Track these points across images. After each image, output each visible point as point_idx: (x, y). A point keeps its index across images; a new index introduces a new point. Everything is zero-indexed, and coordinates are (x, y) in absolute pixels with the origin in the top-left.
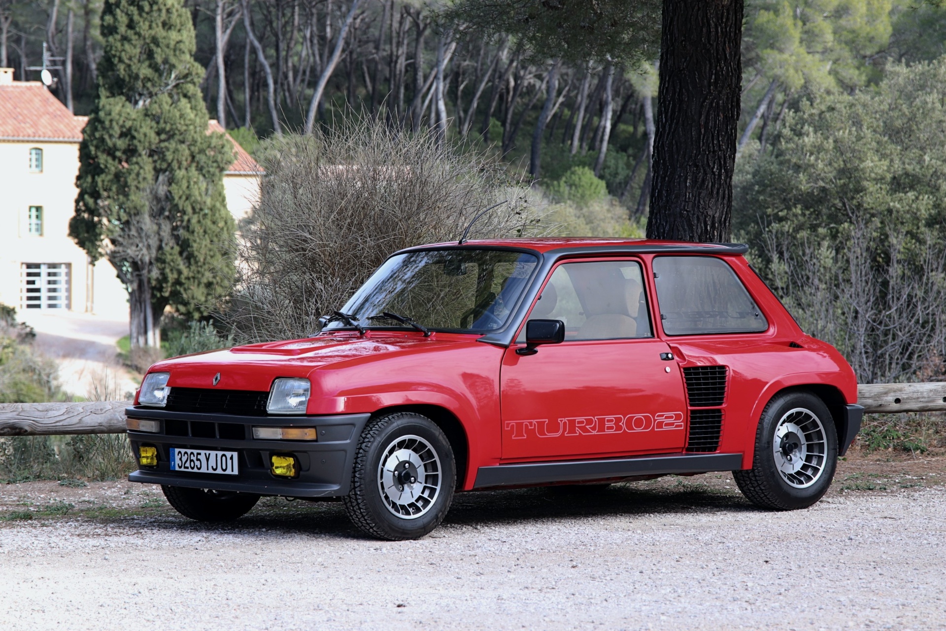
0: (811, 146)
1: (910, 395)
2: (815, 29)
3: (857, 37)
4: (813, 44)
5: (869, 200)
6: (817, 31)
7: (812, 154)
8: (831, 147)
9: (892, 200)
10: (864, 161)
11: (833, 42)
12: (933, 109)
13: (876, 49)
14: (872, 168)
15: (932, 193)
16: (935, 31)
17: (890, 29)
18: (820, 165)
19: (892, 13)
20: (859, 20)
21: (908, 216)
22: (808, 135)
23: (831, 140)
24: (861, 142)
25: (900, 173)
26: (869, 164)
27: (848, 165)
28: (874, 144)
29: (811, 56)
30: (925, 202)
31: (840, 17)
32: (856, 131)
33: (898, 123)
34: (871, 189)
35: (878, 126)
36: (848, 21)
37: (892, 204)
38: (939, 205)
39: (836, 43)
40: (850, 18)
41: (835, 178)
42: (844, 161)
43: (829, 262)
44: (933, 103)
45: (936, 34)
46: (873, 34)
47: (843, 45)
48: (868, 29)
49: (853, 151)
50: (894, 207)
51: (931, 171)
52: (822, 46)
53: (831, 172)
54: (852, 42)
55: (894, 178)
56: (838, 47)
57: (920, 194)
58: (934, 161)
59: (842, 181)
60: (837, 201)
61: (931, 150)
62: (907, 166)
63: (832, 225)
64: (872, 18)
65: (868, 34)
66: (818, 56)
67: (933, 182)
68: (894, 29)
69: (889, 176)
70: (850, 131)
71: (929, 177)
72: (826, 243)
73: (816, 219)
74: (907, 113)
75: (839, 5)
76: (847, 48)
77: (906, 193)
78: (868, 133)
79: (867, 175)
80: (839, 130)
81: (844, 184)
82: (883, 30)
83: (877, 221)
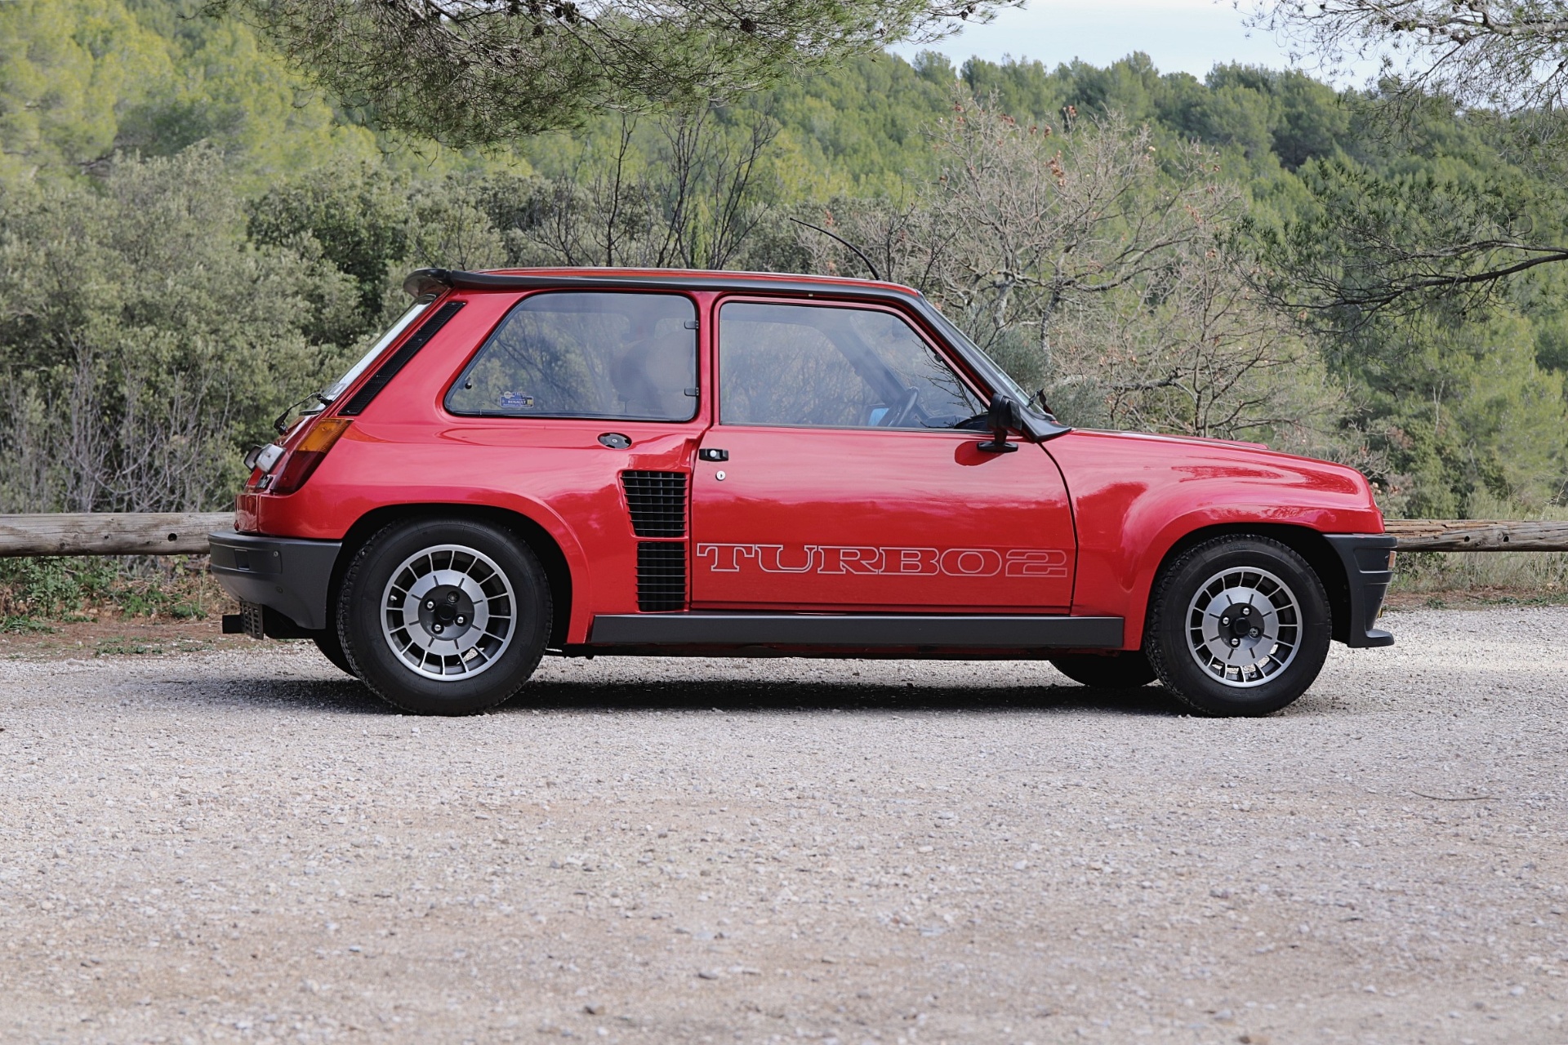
0: (14, 259)
1: (191, 529)
2: (14, 122)
3: (71, 136)
4: (12, 141)
5: (93, 336)
6: (17, 124)
7: (15, 269)
8: (41, 263)
9: (123, 337)
10: (85, 283)
11: (39, 140)
12: (179, 219)
13: (97, 154)
14: (97, 291)
15: (176, 329)
16: (173, 134)
17: (114, 129)
18: (27, 285)
19: (117, 107)
20: (73, 114)
21: (145, 358)
22: (9, 245)
23: (42, 253)
24: (83, 257)
25: (135, 300)
26: (92, 286)
27: (65, 288)
28: (100, 261)
29: (8, 157)
30: (167, 340)
31: (49, 108)
32: (77, 242)
33: (131, 235)
34: (95, 321)
35: (105, 236)
36: (60, 114)
37: (123, 341)
38: (186, 345)
39: (42, 142)
40: (61, 110)
41: (47, 305)
42: (59, 281)
43: (38, 417)
44: (179, 210)
45: (175, 138)
46: (91, 133)
47: (53, 146)
48: (86, 127)
49: (71, 268)
50: (126, 345)
51: (176, 300)
52: (24, 146)
53: (40, 295)
54: (66, 144)
55: (126, 308)
56: (44, 148)
57: (160, 329)
58: (179, 287)
59: (56, 309)
60: (49, 336)
61: (176, 273)
62: (143, 292)
63: (42, 368)
64: (91, 113)
65: (85, 132)
66: (18, 159)
67: (177, 315)
68: (120, 130)
69: (120, 305)
70: (68, 242)
71: (172, 308)
72: (33, 391)
73: (19, 359)
74: (143, 222)
75: (47, 93)
76: (58, 150)
77: (142, 328)
78: (91, 244)
79: (91, 301)
80: (53, 239)
81: (59, 314)
82: (106, 129)
83: (102, 364)
